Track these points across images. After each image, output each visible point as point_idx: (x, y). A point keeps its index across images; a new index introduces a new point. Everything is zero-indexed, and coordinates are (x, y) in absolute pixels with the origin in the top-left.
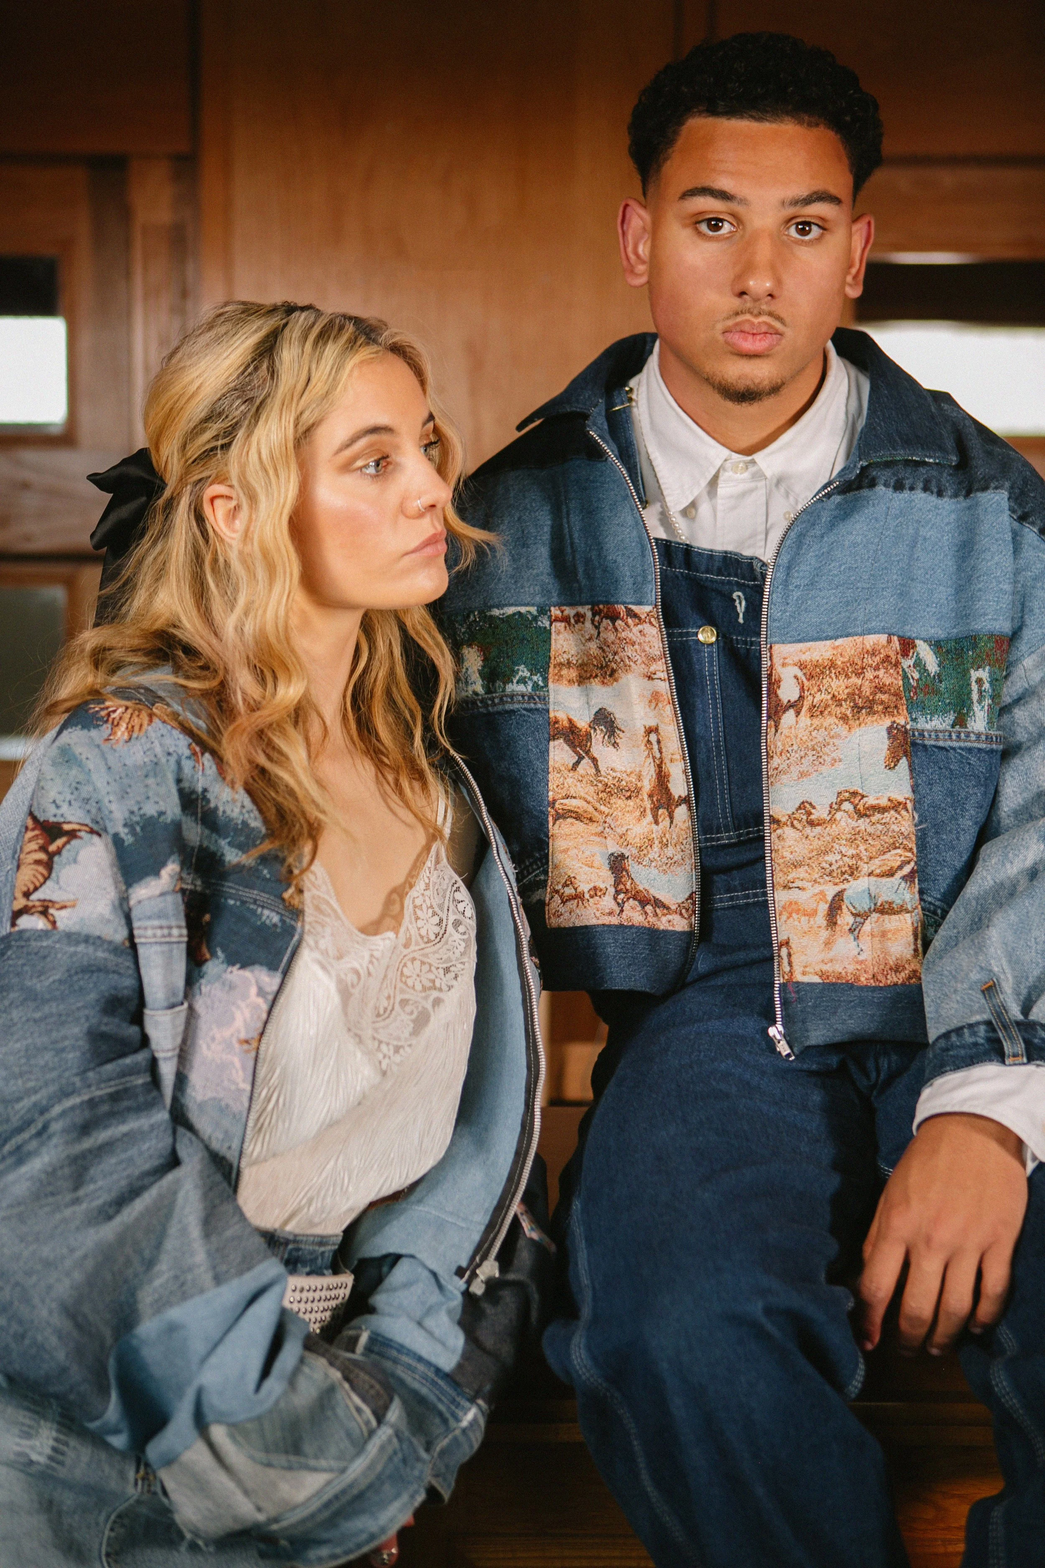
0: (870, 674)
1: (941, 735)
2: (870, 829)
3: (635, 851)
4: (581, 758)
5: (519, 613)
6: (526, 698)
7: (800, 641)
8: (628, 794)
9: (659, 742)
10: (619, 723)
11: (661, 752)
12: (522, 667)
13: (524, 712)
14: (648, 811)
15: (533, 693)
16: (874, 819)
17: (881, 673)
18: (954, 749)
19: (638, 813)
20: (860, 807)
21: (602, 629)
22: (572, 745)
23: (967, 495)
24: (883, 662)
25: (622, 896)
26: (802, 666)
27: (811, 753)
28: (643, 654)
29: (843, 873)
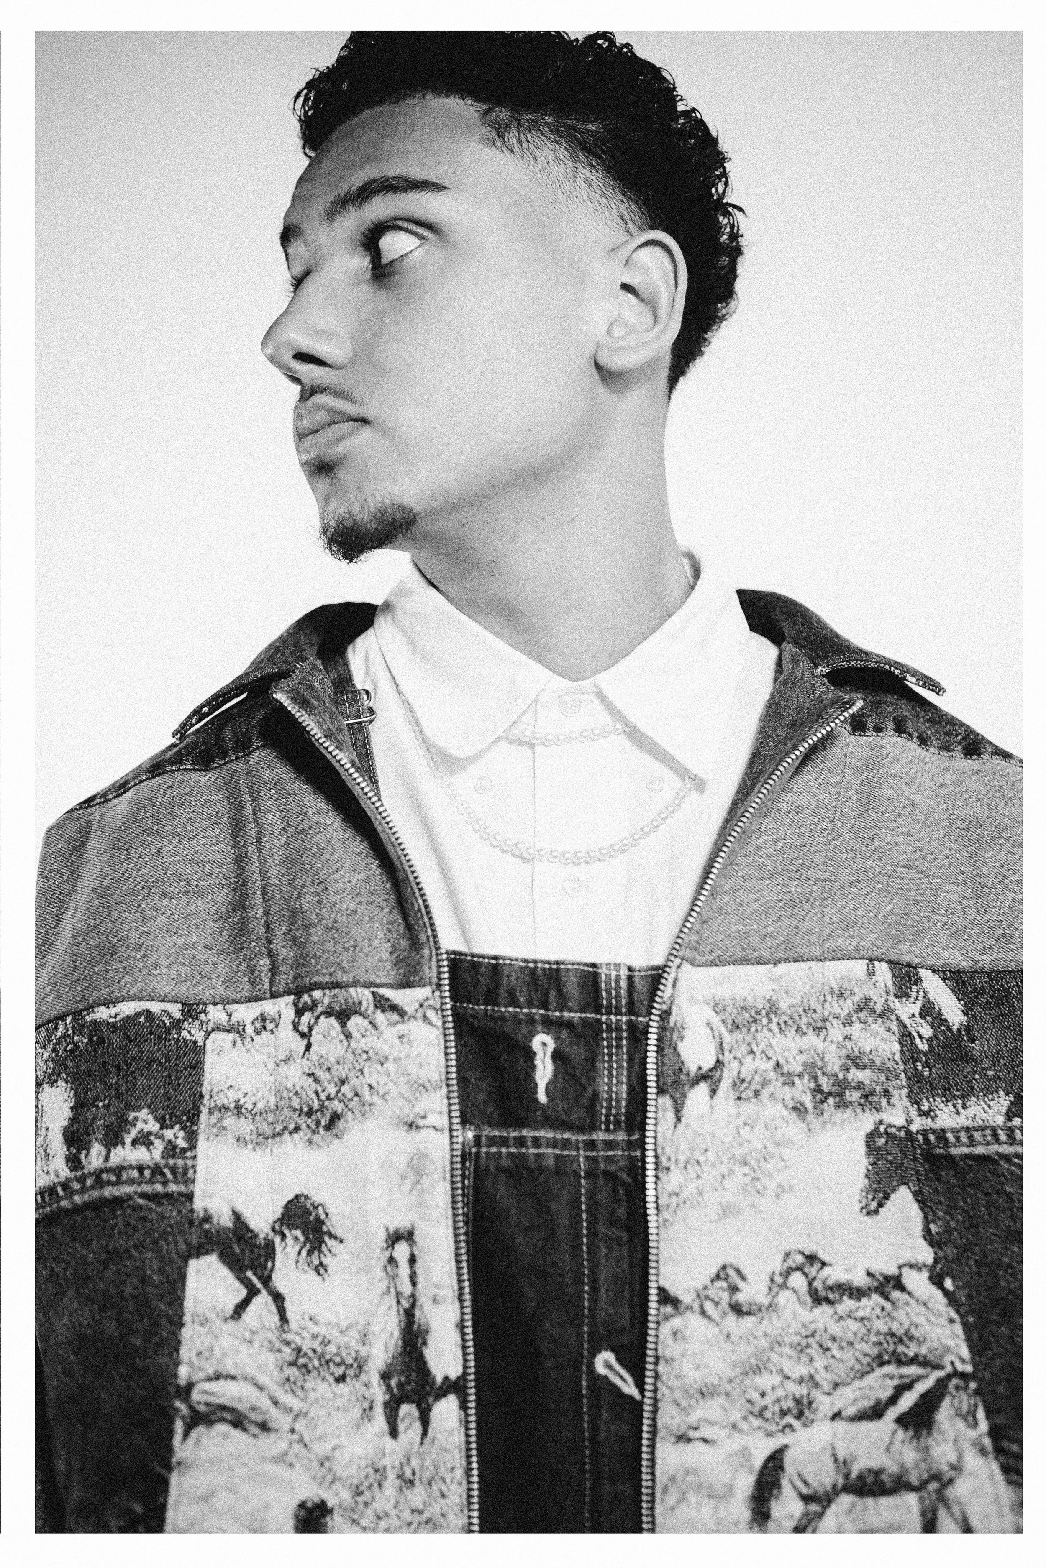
0: (836, 1032)
1: (978, 1135)
2: (835, 1329)
3: (346, 1496)
4: (253, 1292)
5: (148, 1013)
6: (147, 1173)
8: (340, 1371)
9: (412, 1260)
10: (334, 1224)
11: (414, 1283)
12: (144, 1113)
13: (142, 1201)
14: (379, 1410)
15: (162, 1162)
16: (841, 1309)
17: (856, 1030)
19: (357, 1412)
20: (818, 1284)
21: (315, 1037)
22: (236, 1266)
24: (859, 1009)
26: (719, 1006)
27: (741, 1170)
28: (402, 1080)
29: (784, 1413)
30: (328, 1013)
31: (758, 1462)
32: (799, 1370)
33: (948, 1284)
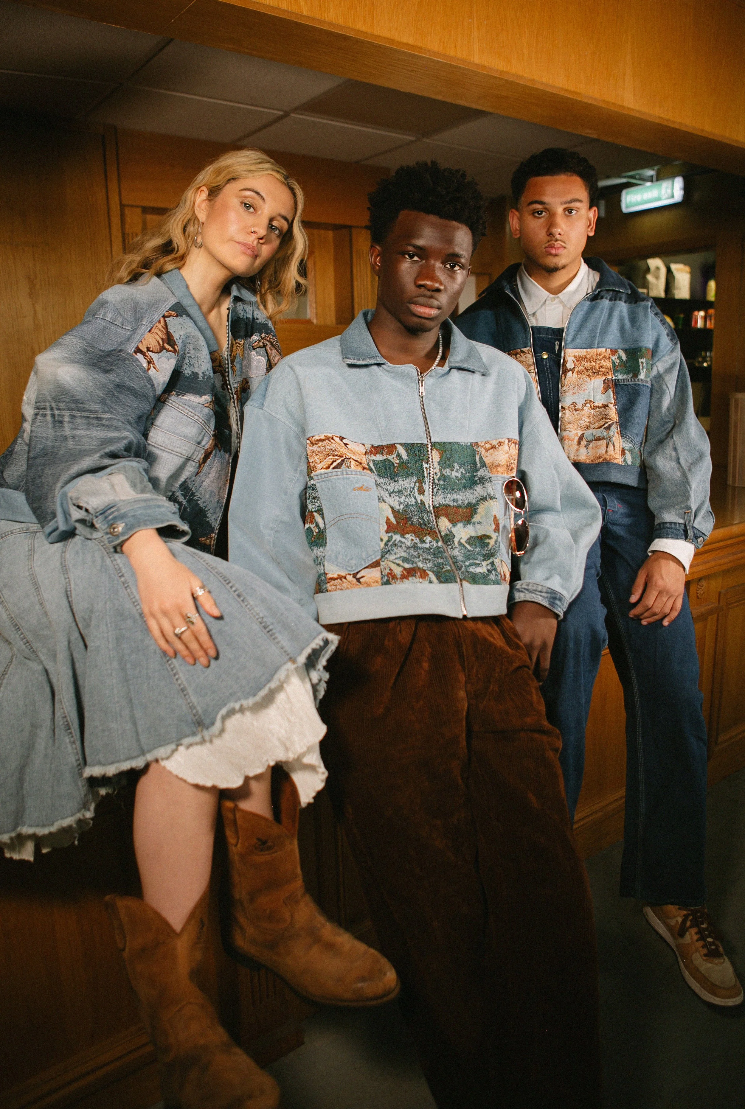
0: (598, 362)
1: (625, 380)
7: (575, 349)
16: (596, 410)
17: (602, 361)
18: (630, 384)
20: (592, 406)
23: (635, 303)
24: (604, 357)
26: (575, 357)
27: (577, 386)
29: (584, 427)
31: (579, 435)
32: (588, 420)
33: (616, 407)
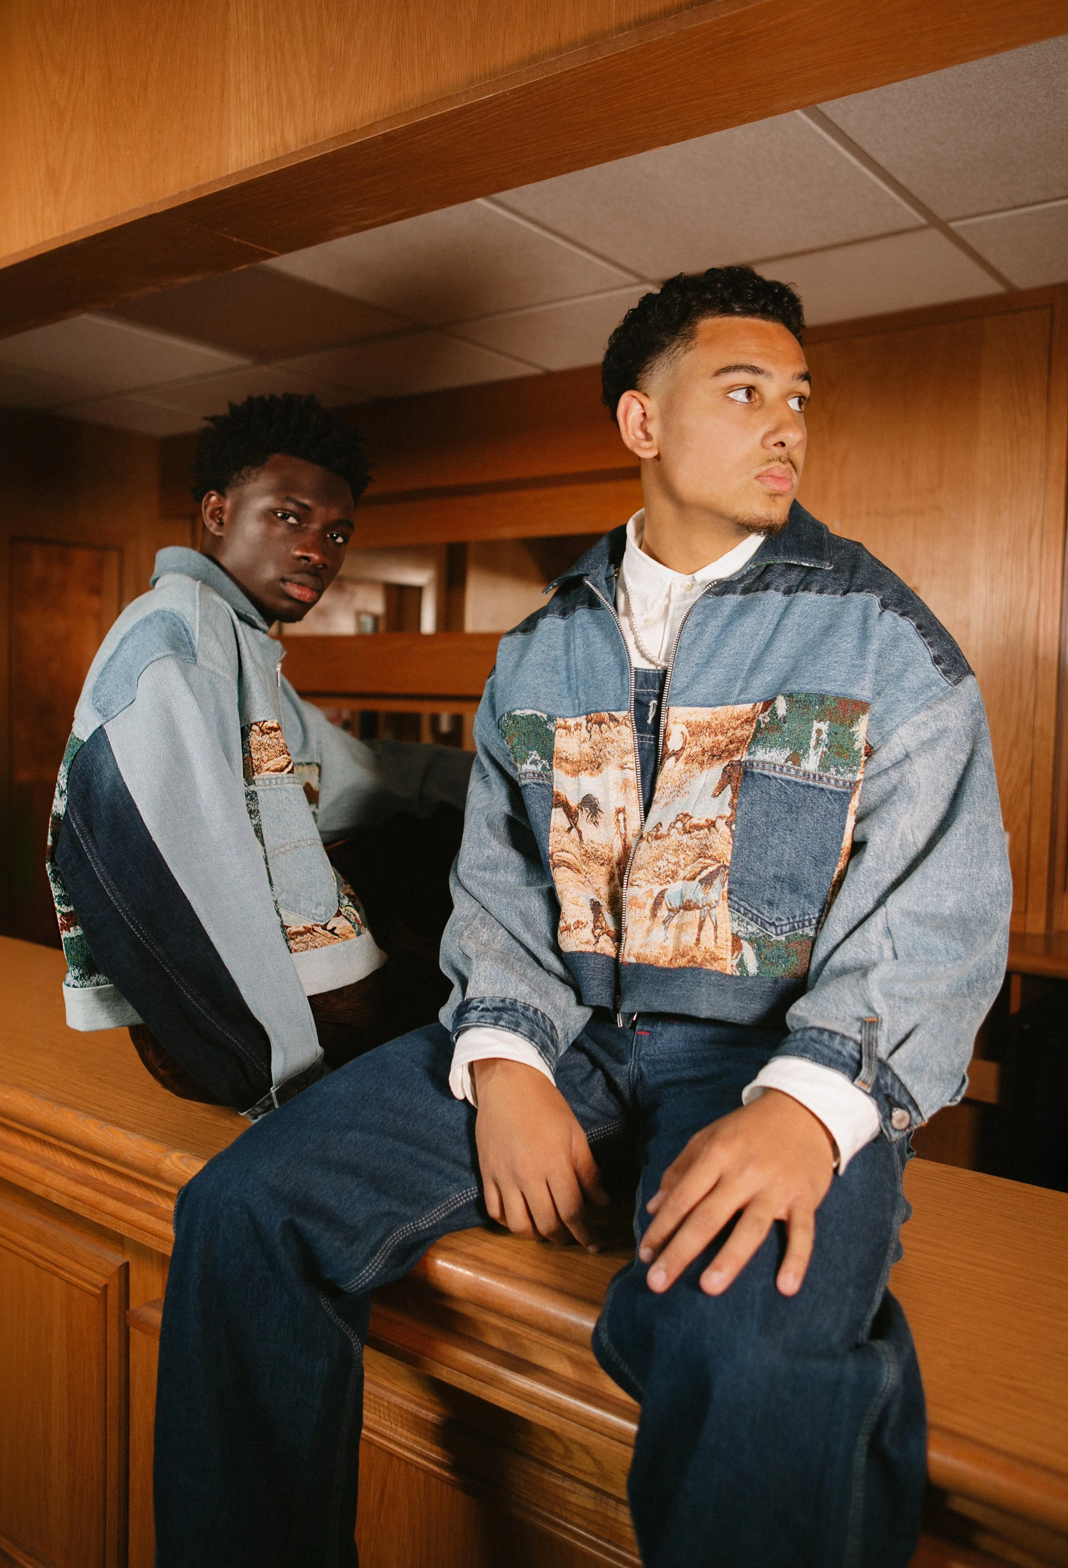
2: (689, 843)
4: (571, 827)
5: (536, 715)
6: (537, 775)
7: (690, 706)
8: (602, 862)
9: (625, 820)
10: (599, 806)
11: (625, 829)
12: (534, 753)
13: (534, 786)
15: (541, 772)
20: (687, 825)
21: (592, 731)
22: (566, 816)
25: (598, 931)
26: (686, 724)
27: (676, 789)
28: (619, 749)
29: (667, 876)
30: (595, 723)
